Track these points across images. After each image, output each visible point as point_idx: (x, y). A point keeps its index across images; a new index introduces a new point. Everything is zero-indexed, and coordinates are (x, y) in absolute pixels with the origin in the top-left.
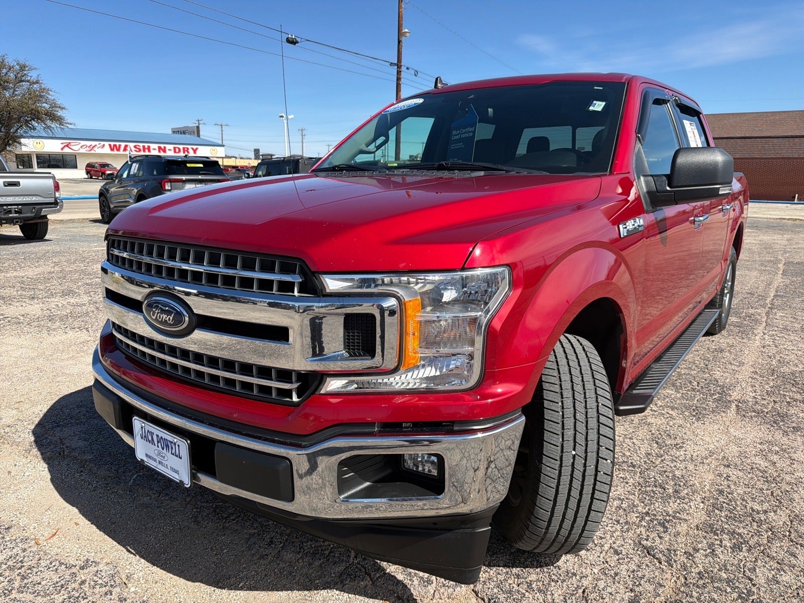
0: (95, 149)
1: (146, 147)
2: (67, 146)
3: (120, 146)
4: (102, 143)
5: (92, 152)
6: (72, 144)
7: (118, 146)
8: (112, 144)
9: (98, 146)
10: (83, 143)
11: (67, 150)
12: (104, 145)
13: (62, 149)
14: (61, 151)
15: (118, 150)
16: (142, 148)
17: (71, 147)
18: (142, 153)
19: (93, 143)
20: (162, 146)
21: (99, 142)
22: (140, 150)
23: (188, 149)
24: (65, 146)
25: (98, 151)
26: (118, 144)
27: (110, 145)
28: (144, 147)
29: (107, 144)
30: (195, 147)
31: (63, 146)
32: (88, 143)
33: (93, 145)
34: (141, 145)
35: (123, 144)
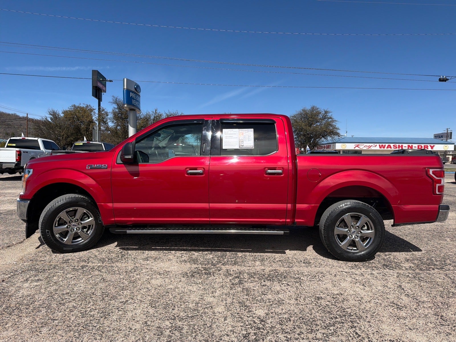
0: (372, 147)
1: (401, 146)
2: (357, 146)
3: (385, 145)
4: (375, 144)
5: (370, 149)
6: (360, 145)
7: (384, 146)
8: (381, 144)
9: (373, 146)
10: (365, 144)
11: (357, 148)
12: (376, 145)
13: (355, 148)
14: (354, 149)
15: (384, 148)
16: (398, 147)
17: (359, 147)
18: (397, 149)
19: (371, 144)
20: (410, 145)
21: (374, 144)
22: (396, 147)
23: (427, 146)
24: (356, 146)
25: (372, 148)
26: (384, 144)
27: (380, 145)
28: (399, 146)
29: (378, 145)
30: (432, 145)
31: (355, 146)
32: (368, 145)
33: (371, 146)
34: (397, 145)
35: (387, 145)
